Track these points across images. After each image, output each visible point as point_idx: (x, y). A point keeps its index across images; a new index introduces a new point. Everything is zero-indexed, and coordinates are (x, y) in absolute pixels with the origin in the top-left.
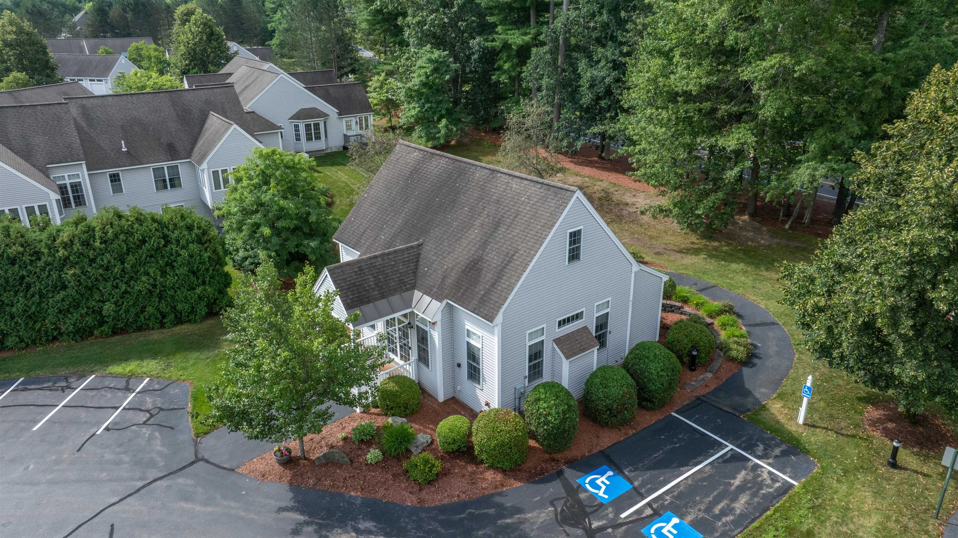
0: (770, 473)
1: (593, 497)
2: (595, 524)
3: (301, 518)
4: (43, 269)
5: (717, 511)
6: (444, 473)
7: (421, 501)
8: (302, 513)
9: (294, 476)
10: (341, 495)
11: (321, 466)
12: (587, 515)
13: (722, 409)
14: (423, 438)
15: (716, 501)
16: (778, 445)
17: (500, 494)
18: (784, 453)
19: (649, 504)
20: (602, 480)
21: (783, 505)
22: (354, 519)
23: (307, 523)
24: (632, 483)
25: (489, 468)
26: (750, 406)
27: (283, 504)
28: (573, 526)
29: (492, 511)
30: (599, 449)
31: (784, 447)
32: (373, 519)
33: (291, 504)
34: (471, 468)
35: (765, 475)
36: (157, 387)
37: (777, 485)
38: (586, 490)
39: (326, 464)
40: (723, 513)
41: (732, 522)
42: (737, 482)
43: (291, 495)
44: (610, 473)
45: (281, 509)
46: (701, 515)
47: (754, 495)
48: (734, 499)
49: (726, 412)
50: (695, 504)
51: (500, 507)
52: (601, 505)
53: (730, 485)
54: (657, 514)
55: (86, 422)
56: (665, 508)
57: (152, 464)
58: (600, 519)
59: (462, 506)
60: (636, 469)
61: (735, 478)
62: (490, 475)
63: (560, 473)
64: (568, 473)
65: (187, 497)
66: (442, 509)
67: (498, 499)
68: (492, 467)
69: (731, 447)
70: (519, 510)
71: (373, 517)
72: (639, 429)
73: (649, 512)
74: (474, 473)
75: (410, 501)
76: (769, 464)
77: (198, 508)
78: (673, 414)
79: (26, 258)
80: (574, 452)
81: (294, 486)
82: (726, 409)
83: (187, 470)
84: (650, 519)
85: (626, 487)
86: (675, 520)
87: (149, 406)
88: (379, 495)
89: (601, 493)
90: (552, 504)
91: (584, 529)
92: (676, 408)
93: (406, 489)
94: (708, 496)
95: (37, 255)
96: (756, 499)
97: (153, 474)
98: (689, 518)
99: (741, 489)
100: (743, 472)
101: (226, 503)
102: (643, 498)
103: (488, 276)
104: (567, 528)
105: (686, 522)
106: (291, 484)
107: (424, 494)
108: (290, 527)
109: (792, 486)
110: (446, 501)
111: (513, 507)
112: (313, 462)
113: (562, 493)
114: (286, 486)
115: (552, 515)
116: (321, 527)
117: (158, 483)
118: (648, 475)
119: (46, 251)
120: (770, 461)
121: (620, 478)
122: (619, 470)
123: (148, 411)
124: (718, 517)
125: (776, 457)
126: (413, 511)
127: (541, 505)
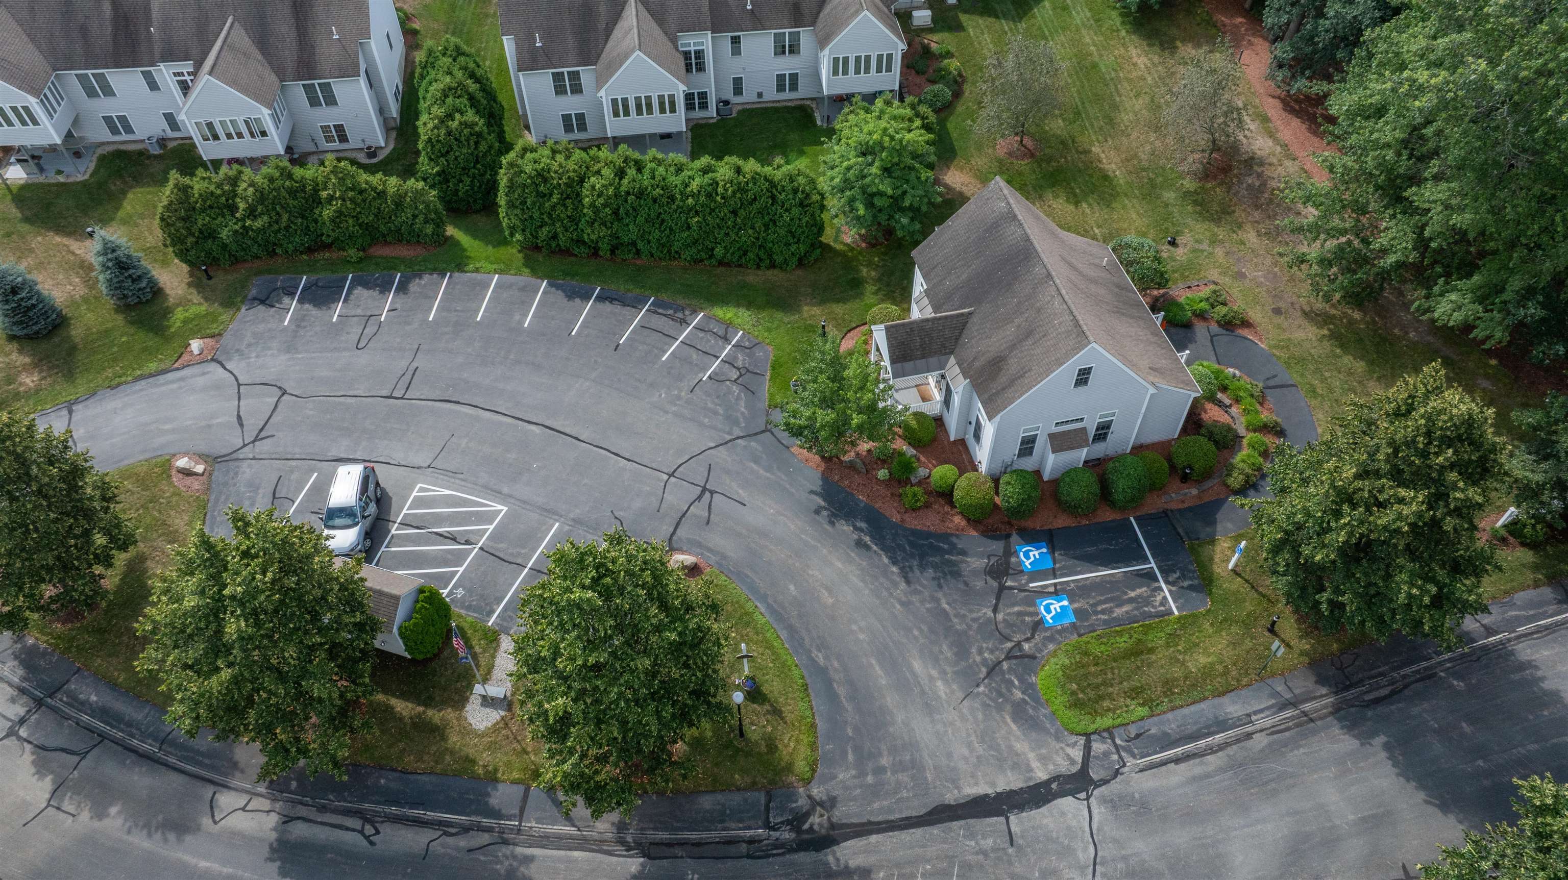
0: (1165, 598)
1: (1020, 563)
2: (1009, 583)
3: (823, 503)
4: (676, 211)
5: (1099, 608)
6: (927, 506)
7: (903, 521)
8: (825, 500)
9: (827, 468)
10: (852, 494)
11: (846, 467)
12: (1007, 574)
13: (1175, 529)
14: (922, 472)
15: (1104, 602)
16: (1191, 579)
17: (957, 536)
18: (1191, 588)
19: (1055, 585)
20: (1035, 553)
21: (1150, 625)
22: (855, 517)
23: (826, 509)
24: (1055, 563)
25: (959, 513)
26: (1202, 536)
27: (815, 489)
28: (993, 578)
29: (946, 546)
30: (1050, 527)
31: (1196, 582)
32: (867, 522)
33: (819, 489)
34: (947, 508)
35: (1159, 598)
36: (747, 344)
37: (1162, 608)
38: (1018, 557)
39: (850, 468)
40: (1103, 612)
41: (1105, 620)
42: (1132, 594)
43: (820, 483)
44: (1044, 550)
45: (812, 492)
46: (1086, 606)
47: (1137, 609)
48: (1120, 606)
49: (1179, 534)
50: (1089, 597)
51: (953, 546)
52: (1022, 571)
53: (1126, 593)
54: (1056, 593)
55: (696, 365)
56: (1064, 591)
57: (736, 422)
58: (1016, 581)
59: (928, 535)
60: (1065, 555)
61: (1133, 590)
62: (957, 519)
63: (1008, 536)
64: (1015, 538)
65: (756, 460)
66: (914, 532)
67: (954, 540)
68: (962, 513)
69: (1153, 565)
70: (963, 553)
71: (867, 521)
72: (1095, 521)
73: (1052, 589)
74: (947, 513)
75: (896, 518)
76: (1170, 591)
77: (761, 472)
78: (1132, 519)
79: (664, 200)
80: (1029, 524)
81: (825, 478)
82: (1180, 530)
83: (759, 437)
84: (1049, 594)
85: (1050, 565)
86: (1065, 603)
87: (740, 364)
88: (877, 506)
89: (1027, 563)
90: (989, 557)
91: (1000, 583)
92: (1138, 514)
93: (896, 508)
94: (1102, 595)
95: (672, 198)
96: (1136, 612)
97: (737, 432)
98: (1076, 605)
99: (1131, 600)
100: (1145, 589)
101: (779, 474)
102: (1055, 578)
103: (1003, 379)
104: (988, 578)
105: (1071, 607)
106: (823, 474)
107: (906, 516)
108: (814, 508)
109: (1172, 613)
110: (918, 527)
111: (962, 549)
112: (841, 462)
113: (1001, 552)
114: (819, 475)
115: (984, 565)
116: (833, 515)
117: (739, 441)
118: (1071, 562)
119: (679, 197)
120: (1174, 589)
121: (1049, 557)
122: (1052, 549)
123: (739, 369)
124: (1096, 613)
125: (1183, 587)
126: (895, 526)
127: (981, 555)
